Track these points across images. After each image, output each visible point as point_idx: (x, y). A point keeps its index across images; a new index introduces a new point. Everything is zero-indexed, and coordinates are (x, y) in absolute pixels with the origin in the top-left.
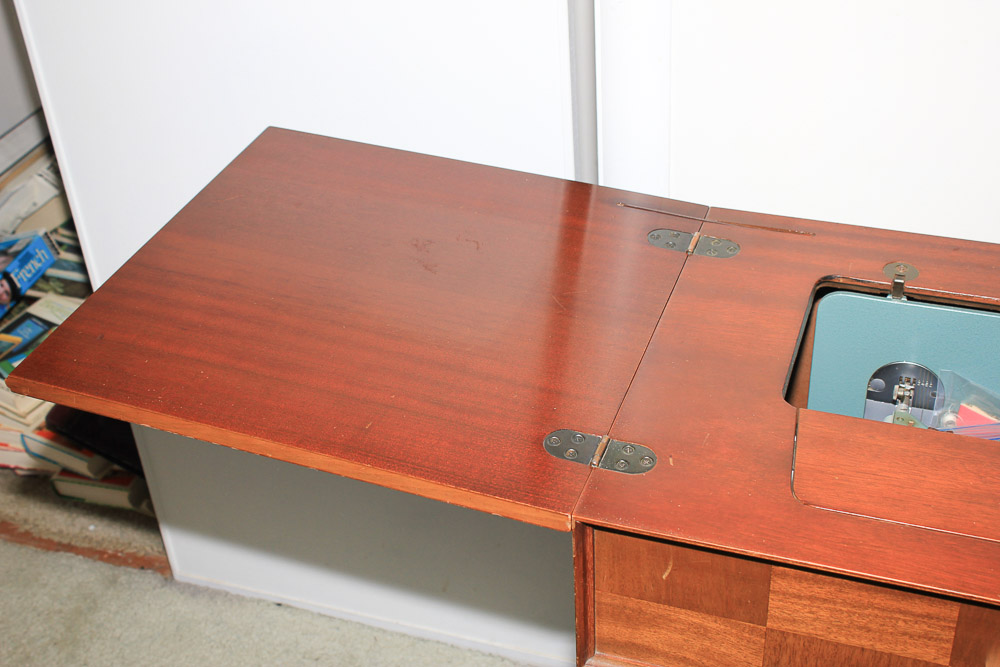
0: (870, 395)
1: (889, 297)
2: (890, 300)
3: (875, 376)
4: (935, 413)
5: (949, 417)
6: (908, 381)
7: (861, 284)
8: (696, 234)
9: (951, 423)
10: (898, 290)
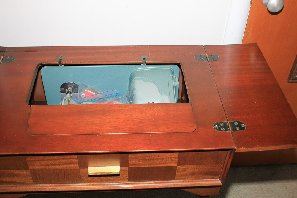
0: (61, 92)
1: (59, 66)
2: (59, 67)
3: (62, 86)
4: (79, 94)
5: (83, 94)
6: (70, 87)
7: (50, 64)
8: (2, 56)
9: (84, 96)
10: (61, 64)
